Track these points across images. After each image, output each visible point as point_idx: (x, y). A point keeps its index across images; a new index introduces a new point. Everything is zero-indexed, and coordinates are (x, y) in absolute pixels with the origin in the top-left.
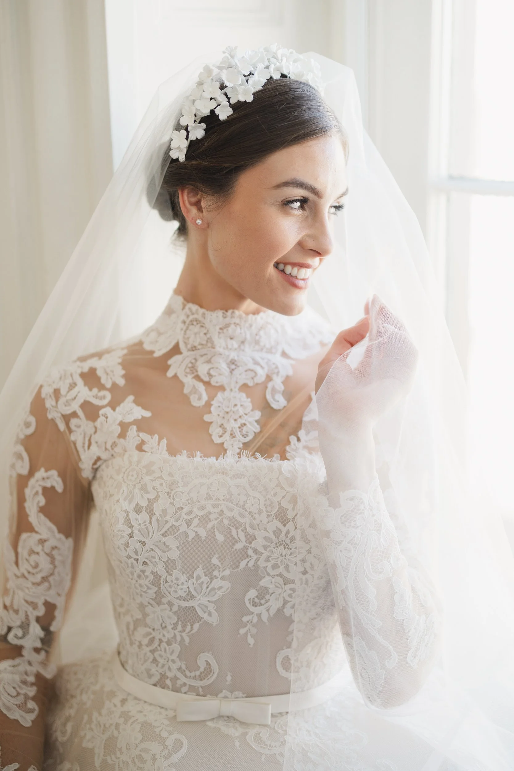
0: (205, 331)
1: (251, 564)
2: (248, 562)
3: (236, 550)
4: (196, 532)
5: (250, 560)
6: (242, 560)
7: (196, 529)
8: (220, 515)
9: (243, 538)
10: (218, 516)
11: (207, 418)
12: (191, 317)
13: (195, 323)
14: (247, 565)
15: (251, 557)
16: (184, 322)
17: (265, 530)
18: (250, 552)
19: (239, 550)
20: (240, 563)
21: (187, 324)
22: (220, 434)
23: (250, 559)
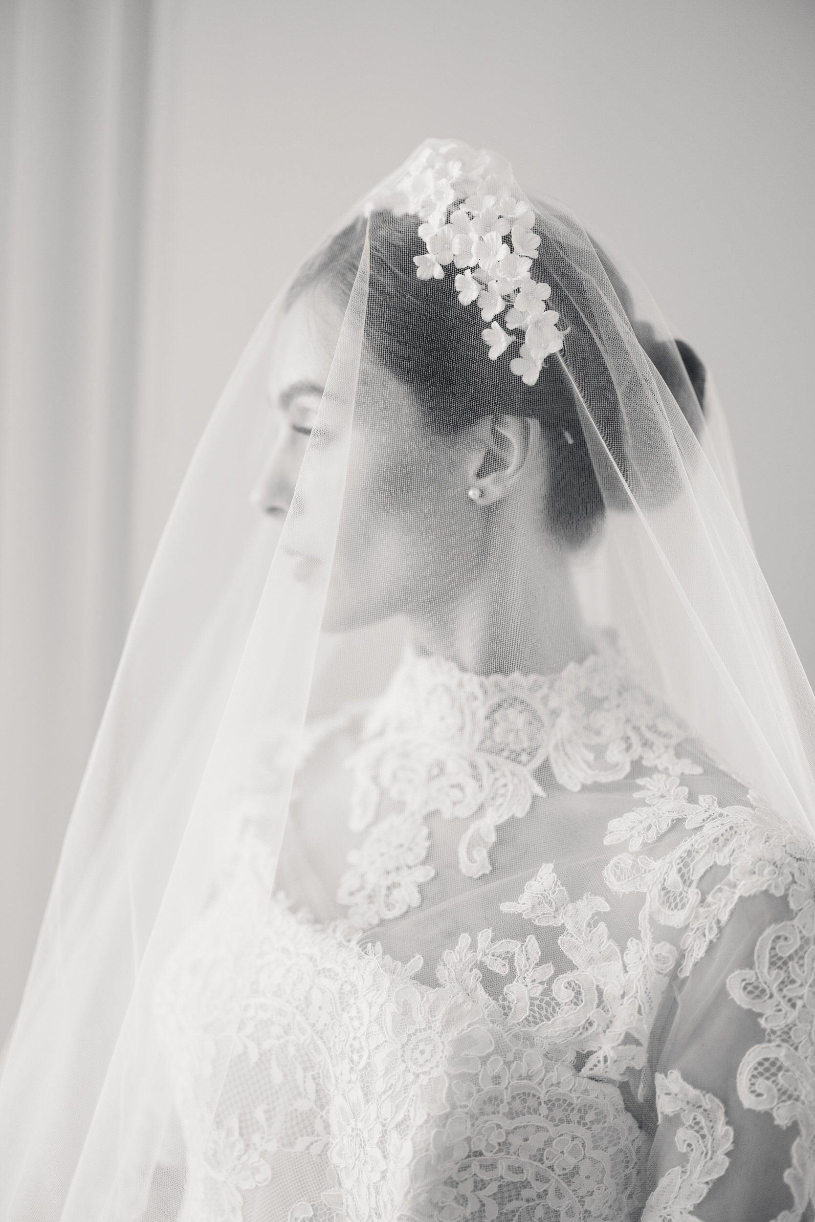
2: (312, 1144)
5: (316, 1141)
6: (302, 1136)
9: (312, 1094)
14: (308, 1148)
15: (318, 1135)
19: (301, 1114)
23: (315, 1139)
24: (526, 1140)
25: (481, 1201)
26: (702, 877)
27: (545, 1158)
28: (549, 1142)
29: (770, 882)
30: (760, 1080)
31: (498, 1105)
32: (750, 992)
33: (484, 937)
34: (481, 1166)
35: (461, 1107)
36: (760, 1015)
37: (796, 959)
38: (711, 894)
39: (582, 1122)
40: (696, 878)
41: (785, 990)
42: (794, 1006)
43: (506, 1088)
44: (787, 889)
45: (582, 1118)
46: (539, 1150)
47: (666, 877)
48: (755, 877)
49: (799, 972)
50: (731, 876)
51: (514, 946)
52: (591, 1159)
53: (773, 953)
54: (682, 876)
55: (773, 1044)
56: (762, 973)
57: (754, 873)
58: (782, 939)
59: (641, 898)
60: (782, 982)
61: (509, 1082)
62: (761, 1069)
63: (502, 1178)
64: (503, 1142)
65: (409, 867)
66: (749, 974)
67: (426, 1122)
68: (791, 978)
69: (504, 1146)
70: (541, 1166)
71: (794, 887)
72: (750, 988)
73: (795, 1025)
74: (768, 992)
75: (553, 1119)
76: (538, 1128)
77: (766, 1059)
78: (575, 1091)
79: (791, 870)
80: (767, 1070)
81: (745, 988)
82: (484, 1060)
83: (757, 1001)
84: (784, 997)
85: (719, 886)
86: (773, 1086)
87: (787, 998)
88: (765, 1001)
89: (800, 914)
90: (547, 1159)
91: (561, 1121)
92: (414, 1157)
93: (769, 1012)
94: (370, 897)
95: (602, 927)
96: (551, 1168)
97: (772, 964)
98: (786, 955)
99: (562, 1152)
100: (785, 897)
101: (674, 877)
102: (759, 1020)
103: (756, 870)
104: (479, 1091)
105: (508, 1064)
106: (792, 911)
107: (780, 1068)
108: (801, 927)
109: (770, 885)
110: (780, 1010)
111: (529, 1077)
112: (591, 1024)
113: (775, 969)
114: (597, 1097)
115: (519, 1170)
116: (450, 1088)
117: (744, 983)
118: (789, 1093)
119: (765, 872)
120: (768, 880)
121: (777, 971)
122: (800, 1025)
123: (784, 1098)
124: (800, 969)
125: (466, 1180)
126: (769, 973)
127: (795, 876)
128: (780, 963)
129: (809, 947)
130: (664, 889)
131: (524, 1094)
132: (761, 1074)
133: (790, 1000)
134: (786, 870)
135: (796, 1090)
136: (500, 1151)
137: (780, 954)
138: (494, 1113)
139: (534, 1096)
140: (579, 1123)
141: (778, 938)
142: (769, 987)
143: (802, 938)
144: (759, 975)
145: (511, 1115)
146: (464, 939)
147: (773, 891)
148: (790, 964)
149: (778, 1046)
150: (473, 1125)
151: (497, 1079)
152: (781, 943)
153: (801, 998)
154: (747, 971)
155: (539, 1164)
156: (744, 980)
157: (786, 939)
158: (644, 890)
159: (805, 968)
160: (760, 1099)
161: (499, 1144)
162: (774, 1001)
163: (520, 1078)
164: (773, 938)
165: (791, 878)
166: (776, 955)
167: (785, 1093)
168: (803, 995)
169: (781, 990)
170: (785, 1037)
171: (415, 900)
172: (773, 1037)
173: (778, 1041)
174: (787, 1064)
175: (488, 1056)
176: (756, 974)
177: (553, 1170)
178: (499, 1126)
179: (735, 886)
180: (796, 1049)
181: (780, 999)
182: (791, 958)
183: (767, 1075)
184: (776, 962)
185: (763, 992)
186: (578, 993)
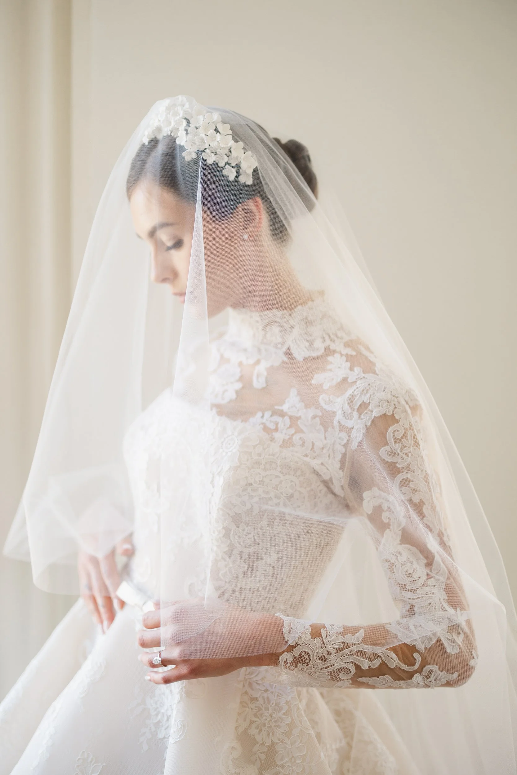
24: (271, 480)
25: (251, 505)
26: (359, 408)
27: (279, 489)
28: (281, 482)
29: (386, 410)
30: (404, 488)
31: (260, 465)
32: (390, 455)
33: (267, 414)
34: (252, 490)
35: (244, 464)
36: (396, 463)
37: (404, 438)
38: (363, 414)
39: (295, 475)
40: (356, 408)
41: (403, 451)
42: (408, 456)
43: (263, 459)
44: (393, 411)
45: (295, 473)
46: (276, 485)
47: (343, 406)
48: (381, 408)
49: (407, 442)
50: (370, 407)
51: (279, 419)
52: (299, 492)
53: (394, 438)
54: (350, 406)
55: (404, 473)
56: (392, 446)
57: (380, 406)
58: (396, 431)
59: (334, 413)
60: (401, 448)
61: (265, 456)
62: (402, 483)
63: (260, 495)
64: (261, 481)
65: (232, 383)
66: (387, 448)
67: (229, 469)
68: (404, 446)
69: (261, 482)
70: (278, 492)
71: (396, 410)
72: (389, 453)
73: (411, 463)
74: (397, 453)
75: (282, 473)
76: (277, 476)
77: (403, 479)
78: (292, 461)
79: (394, 403)
80: (405, 483)
81: (387, 454)
82: (254, 447)
83: (394, 457)
84: (404, 453)
85: (365, 412)
86: (409, 488)
87: (405, 454)
88: (397, 457)
89: (401, 420)
90: (280, 489)
91: (286, 474)
92: (224, 482)
93: (399, 461)
94: (216, 395)
95: (318, 419)
96: (281, 493)
97: (395, 442)
98: (400, 437)
99: (286, 487)
100: (393, 414)
101: (346, 407)
102: (396, 465)
103: (380, 405)
104: (251, 459)
105: (264, 449)
106: (397, 420)
107: (409, 481)
108: (403, 425)
109: (386, 411)
110: (403, 459)
111: (273, 455)
113: (397, 444)
114: (301, 465)
115: (268, 493)
117: (386, 452)
118: (415, 490)
119: (384, 405)
120: (386, 409)
121: (398, 444)
123: (414, 492)
124: (407, 441)
125: (245, 495)
126: (395, 446)
127: (396, 405)
128: (398, 441)
129: (408, 432)
130: (343, 411)
131: (271, 462)
132: (403, 486)
133: (406, 454)
134: (392, 403)
135: (418, 488)
136: (260, 484)
137: (397, 437)
138: (258, 468)
139: (275, 463)
140: (294, 475)
141: (395, 431)
142: (396, 451)
143: (404, 429)
144: (391, 447)
145: (265, 469)
146: (259, 414)
147: (387, 413)
148: (403, 440)
149: (407, 473)
150: (249, 472)
151: (259, 455)
152: (396, 433)
153: (410, 452)
154: (386, 447)
155: (276, 491)
156: (386, 451)
157: (398, 431)
158: (335, 410)
159: (409, 440)
160: (405, 495)
161: (259, 481)
162: (400, 456)
163: (269, 455)
164: (392, 432)
165: (394, 406)
166: (396, 438)
167: (414, 490)
168: (411, 451)
169: (402, 451)
170: (408, 469)
171: (234, 396)
172: (404, 470)
173: (406, 471)
174: (412, 479)
175: (257, 445)
176: (390, 447)
177: (282, 494)
178: (260, 474)
179: (372, 411)
180: (414, 472)
181: (402, 454)
182: (402, 438)
183: (405, 485)
184: (397, 441)
185: (395, 453)
186: (304, 442)
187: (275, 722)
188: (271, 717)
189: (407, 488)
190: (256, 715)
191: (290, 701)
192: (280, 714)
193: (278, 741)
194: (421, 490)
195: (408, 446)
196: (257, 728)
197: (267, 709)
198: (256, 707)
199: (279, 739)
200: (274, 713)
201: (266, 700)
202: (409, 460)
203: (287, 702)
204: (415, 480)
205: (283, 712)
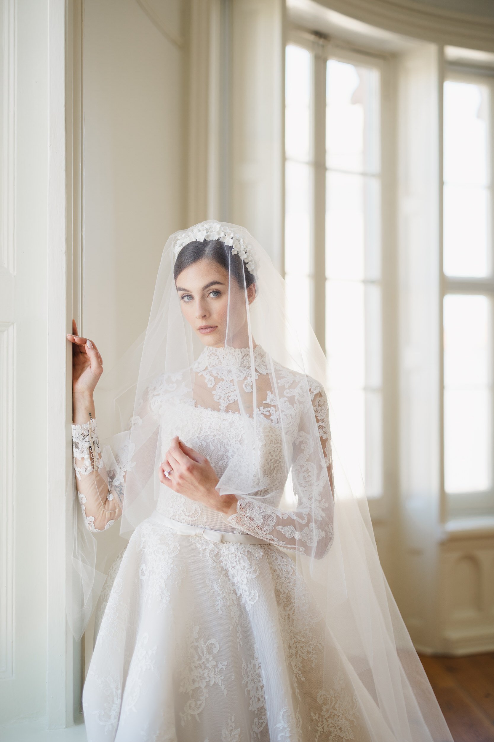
0: (217, 358)
1: (224, 464)
3: (218, 455)
4: (202, 443)
6: (221, 461)
7: (202, 442)
8: (214, 437)
9: (223, 450)
10: (213, 437)
11: (213, 392)
12: (210, 353)
13: (212, 355)
14: (222, 463)
15: (225, 460)
16: (208, 356)
17: (234, 447)
18: (225, 457)
20: (219, 462)
21: (209, 356)
22: (219, 398)
30: (319, 430)
36: (318, 417)
42: (324, 414)
46: (280, 451)
59: (294, 396)
62: (319, 427)
63: (274, 458)
65: (232, 392)
66: (315, 408)
76: (279, 447)
77: (320, 425)
80: (320, 427)
94: (223, 399)
97: (319, 406)
100: (321, 393)
105: (273, 432)
106: (322, 396)
108: (323, 399)
111: (277, 435)
112: (291, 422)
116: (265, 438)
122: (326, 418)
125: (268, 459)
129: (325, 403)
130: (299, 394)
131: (277, 439)
136: (274, 452)
141: (319, 401)
144: (317, 408)
152: (320, 402)
155: (280, 455)
159: (325, 407)
160: (320, 434)
162: (320, 413)
167: (324, 432)
168: (325, 412)
170: (323, 421)
173: (322, 422)
175: (270, 431)
178: (273, 446)
180: (326, 423)
182: (322, 405)
184: (319, 405)
185: (318, 411)
186: (287, 416)
187: (288, 580)
188: (285, 578)
189: (321, 430)
190: (277, 579)
191: (293, 567)
192: (290, 575)
193: (291, 590)
194: (328, 433)
195: (324, 409)
196: (280, 585)
197: (282, 574)
198: (276, 574)
199: (291, 589)
200: (286, 575)
201: (280, 569)
202: (324, 416)
203: (292, 568)
204: (325, 427)
205: (291, 573)
